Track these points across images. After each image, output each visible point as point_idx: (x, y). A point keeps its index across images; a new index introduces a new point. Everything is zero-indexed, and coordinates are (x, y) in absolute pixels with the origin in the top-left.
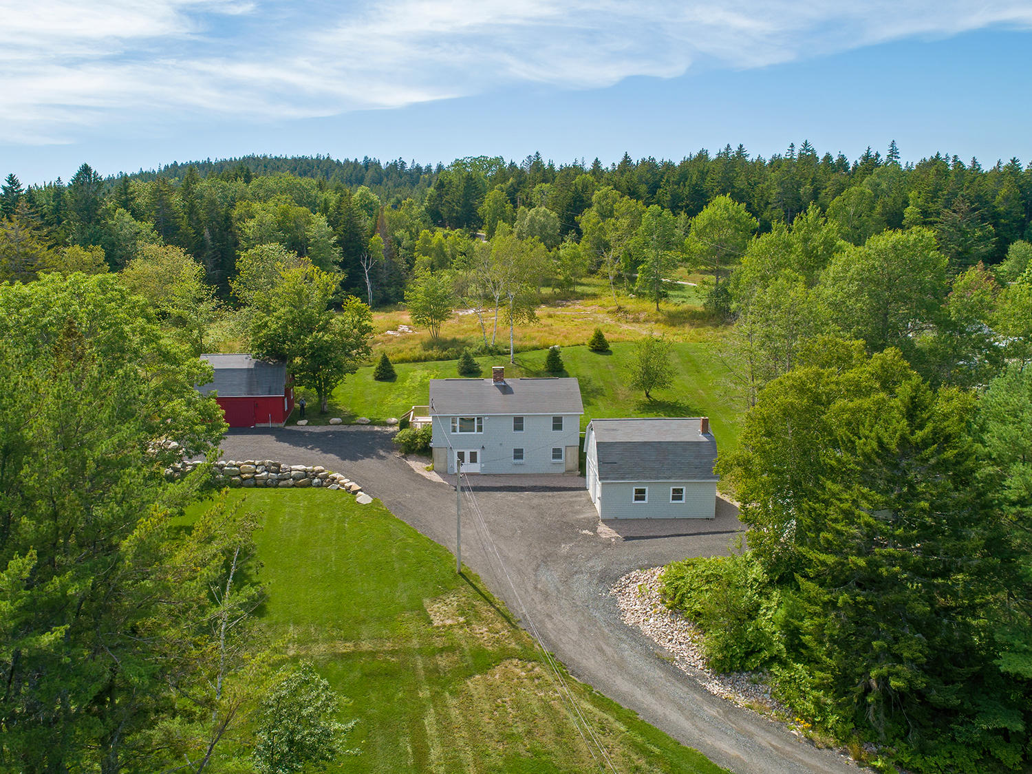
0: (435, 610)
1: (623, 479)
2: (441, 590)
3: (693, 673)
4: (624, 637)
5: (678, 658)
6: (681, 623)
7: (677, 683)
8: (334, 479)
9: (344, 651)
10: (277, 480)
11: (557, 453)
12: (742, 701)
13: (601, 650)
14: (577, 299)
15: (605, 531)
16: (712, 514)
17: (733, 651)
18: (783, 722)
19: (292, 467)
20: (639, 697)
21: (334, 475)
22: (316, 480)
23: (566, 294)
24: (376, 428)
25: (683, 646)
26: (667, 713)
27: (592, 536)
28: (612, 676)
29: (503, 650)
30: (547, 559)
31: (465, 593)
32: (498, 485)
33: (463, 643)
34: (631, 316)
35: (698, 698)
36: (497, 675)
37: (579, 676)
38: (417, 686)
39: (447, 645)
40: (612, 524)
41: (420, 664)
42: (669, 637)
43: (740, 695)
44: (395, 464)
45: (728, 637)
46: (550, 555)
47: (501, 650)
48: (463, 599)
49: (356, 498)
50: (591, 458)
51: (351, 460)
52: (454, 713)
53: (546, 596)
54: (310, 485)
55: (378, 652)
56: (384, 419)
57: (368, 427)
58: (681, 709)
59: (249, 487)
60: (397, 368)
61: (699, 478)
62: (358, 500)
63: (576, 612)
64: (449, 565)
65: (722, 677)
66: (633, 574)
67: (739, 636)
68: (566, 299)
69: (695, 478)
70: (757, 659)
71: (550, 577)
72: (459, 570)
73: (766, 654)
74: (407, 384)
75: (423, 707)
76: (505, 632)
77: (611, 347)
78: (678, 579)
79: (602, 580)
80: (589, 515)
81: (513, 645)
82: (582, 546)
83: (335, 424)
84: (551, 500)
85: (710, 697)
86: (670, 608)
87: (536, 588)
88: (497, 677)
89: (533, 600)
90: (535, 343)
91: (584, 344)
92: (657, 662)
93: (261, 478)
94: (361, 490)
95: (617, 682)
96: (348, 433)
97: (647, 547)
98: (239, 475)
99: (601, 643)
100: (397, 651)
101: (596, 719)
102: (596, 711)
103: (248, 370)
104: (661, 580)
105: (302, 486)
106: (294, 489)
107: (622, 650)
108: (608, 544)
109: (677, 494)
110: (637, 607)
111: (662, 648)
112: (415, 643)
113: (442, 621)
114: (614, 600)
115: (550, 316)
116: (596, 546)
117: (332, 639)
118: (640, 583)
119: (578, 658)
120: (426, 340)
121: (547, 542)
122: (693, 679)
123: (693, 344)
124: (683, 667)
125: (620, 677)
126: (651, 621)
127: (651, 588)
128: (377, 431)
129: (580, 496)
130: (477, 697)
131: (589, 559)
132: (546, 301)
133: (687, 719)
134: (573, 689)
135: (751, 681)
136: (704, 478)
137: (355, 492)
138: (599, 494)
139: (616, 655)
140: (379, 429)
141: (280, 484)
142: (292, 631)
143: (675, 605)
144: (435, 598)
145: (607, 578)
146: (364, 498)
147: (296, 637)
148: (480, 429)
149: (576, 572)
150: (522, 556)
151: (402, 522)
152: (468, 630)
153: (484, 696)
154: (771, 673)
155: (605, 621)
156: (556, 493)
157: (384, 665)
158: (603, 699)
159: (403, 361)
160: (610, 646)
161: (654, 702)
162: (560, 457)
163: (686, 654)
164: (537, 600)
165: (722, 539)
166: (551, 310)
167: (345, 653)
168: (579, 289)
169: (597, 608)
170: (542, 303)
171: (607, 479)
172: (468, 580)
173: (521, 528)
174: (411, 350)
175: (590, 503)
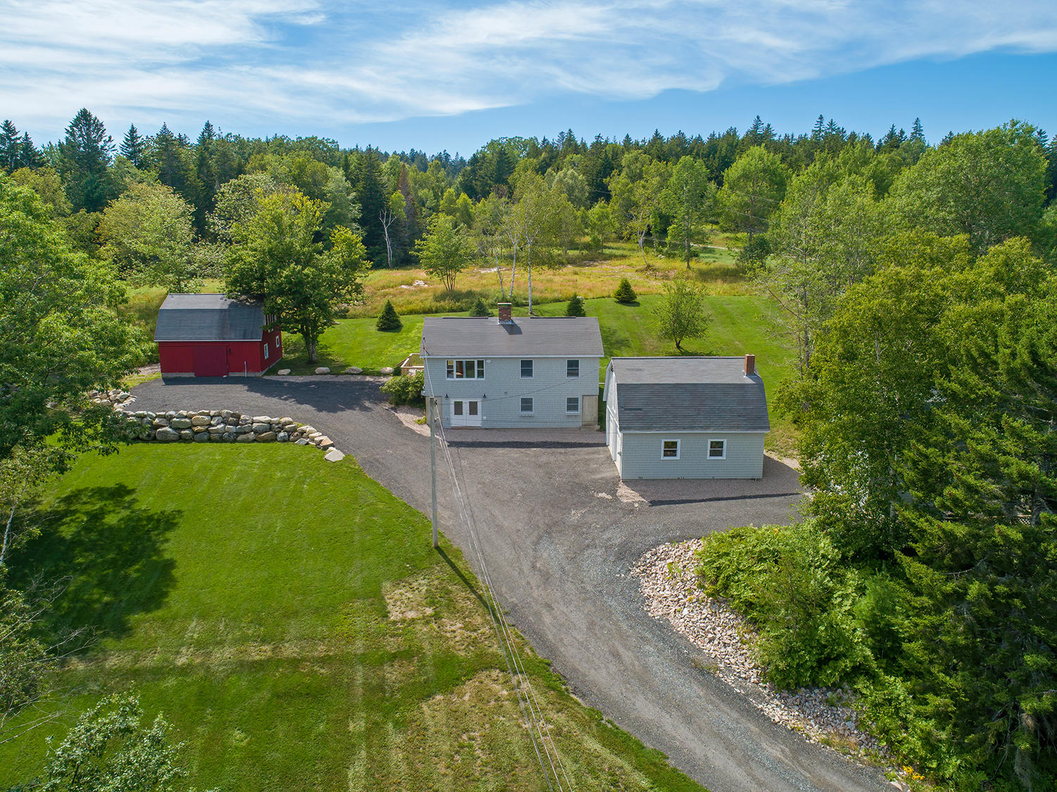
0: (396, 597)
1: (649, 428)
2: (408, 570)
3: (744, 688)
4: (649, 636)
5: (722, 665)
6: (725, 616)
7: (722, 706)
8: (303, 433)
9: (257, 658)
10: (236, 433)
11: (572, 404)
12: (815, 734)
13: (616, 655)
14: (605, 259)
15: (626, 494)
16: (759, 474)
17: (801, 657)
18: (877, 768)
19: (255, 418)
20: (669, 728)
21: (304, 428)
22: (282, 434)
23: (594, 254)
24: (368, 379)
25: (729, 649)
26: (710, 755)
27: (611, 501)
28: (630, 696)
29: (480, 656)
30: (551, 530)
31: (441, 573)
32: (501, 440)
33: (426, 646)
34: (660, 274)
35: (753, 728)
36: (466, 695)
37: (583, 696)
38: (349, 714)
39: (402, 649)
40: (636, 486)
41: (359, 679)
42: (710, 636)
43: (812, 722)
44: (381, 416)
45: (793, 638)
46: (556, 524)
47: (477, 656)
48: (436, 582)
49: (325, 454)
50: (611, 407)
51: (329, 411)
52: (397, 756)
53: (546, 578)
54: (274, 439)
55: (304, 659)
56: (378, 369)
57: (359, 378)
58: (729, 747)
59: (202, 441)
60: (403, 320)
61: (743, 428)
62: (326, 456)
63: (585, 600)
64: (425, 536)
65: (785, 694)
66: (662, 548)
67: (808, 637)
68: (593, 260)
69: (738, 428)
70: (835, 669)
71: (553, 554)
72: (436, 544)
73: (846, 664)
74: (412, 335)
75: (351, 749)
76: (486, 629)
77: (639, 299)
78: (720, 557)
79: (620, 557)
80: (607, 474)
81: (495, 649)
82: (598, 512)
83: (321, 374)
84: (562, 457)
85: (771, 727)
86: (712, 595)
87: (534, 567)
88: (466, 698)
89: (528, 583)
90: (556, 295)
91: (609, 297)
92: (694, 673)
93: (217, 432)
94: (332, 445)
95: (638, 705)
96: (334, 383)
97: (679, 514)
98: (190, 428)
99: (616, 643)
100: (330, 657)
101: (606, 767)
102: (606, 753)
103: (221, 311)
104: (697, 557)
105: (265, 441)
106: (255, 444)
107: (646, 654)
108: (629, 510)
109: (717, 449)
110: (667, 593)
111: (700, 650)
112: (359, 646)
113: (403, 613)
114: (635, 584)
115: (576, 273)
116: (615, 513)
117: (244, 639)
118: (670, 561)
119: (583, 667)
120: (439, 292)
121: (552, 506)
122: (744, 699)
123: (726, 297)
124: (730, 680)
125: (641, 697)
126: (685, 612)
127: (684, 567)
128: (368, 382)
129: (598, 453)
130: (432, 730)
131: (605, 529)
132: (572, 262)
133: (739, 765)
134: (573, 717)
135: (827, 701)
136: (749, 428)
137: (326, 448)
138: (619, 449)
139: (636, 663)
140: (371, 380)
141: (239, 438)
142: (195, 629)
143: (718, 592)
144: (398, 581)
145: (628, 554)
146: (334, 455)
147: (196, 636)
148: (481, 374)
149: (588, 546)
150: (520, 526)
151: (375, 483)
152: (435, 627)
153: (444, 729)
154: (855, 691)
155: (623, 612)
156: (569, 449)
157: (307, 680)
158: (616, 733)
159: (411, 312)
160: (629, 649)
161: (691, 736)
162: (576, 408)
163: (733, 661)
164: (533, 583)
165: (773, 504)
166: (577, 269)
167: (256, 662)
168: (607, 251)
169: (612, 595)
170: (569, 263)
171: (629, 428)
172: (445, 557)
173: (522, 490)
174: (422, 302)
175: (610, 460)
